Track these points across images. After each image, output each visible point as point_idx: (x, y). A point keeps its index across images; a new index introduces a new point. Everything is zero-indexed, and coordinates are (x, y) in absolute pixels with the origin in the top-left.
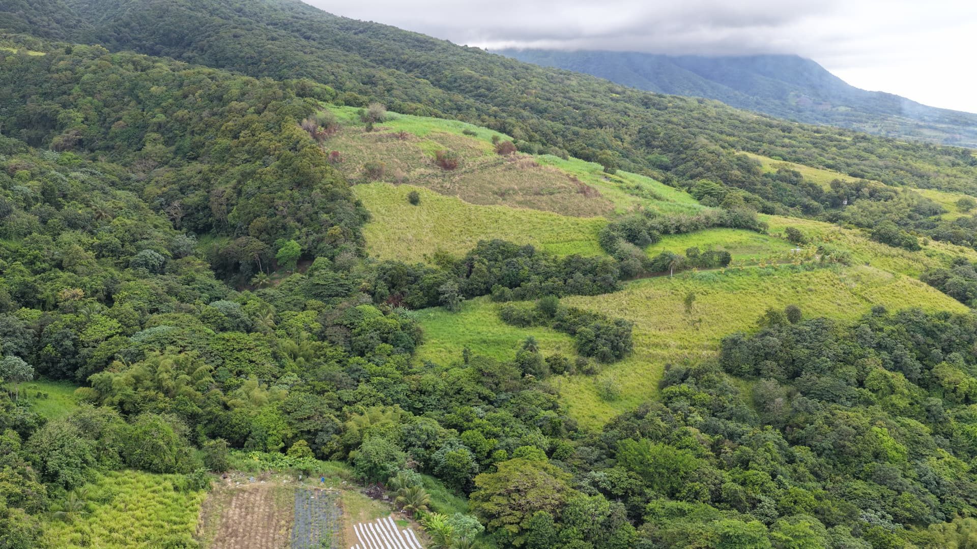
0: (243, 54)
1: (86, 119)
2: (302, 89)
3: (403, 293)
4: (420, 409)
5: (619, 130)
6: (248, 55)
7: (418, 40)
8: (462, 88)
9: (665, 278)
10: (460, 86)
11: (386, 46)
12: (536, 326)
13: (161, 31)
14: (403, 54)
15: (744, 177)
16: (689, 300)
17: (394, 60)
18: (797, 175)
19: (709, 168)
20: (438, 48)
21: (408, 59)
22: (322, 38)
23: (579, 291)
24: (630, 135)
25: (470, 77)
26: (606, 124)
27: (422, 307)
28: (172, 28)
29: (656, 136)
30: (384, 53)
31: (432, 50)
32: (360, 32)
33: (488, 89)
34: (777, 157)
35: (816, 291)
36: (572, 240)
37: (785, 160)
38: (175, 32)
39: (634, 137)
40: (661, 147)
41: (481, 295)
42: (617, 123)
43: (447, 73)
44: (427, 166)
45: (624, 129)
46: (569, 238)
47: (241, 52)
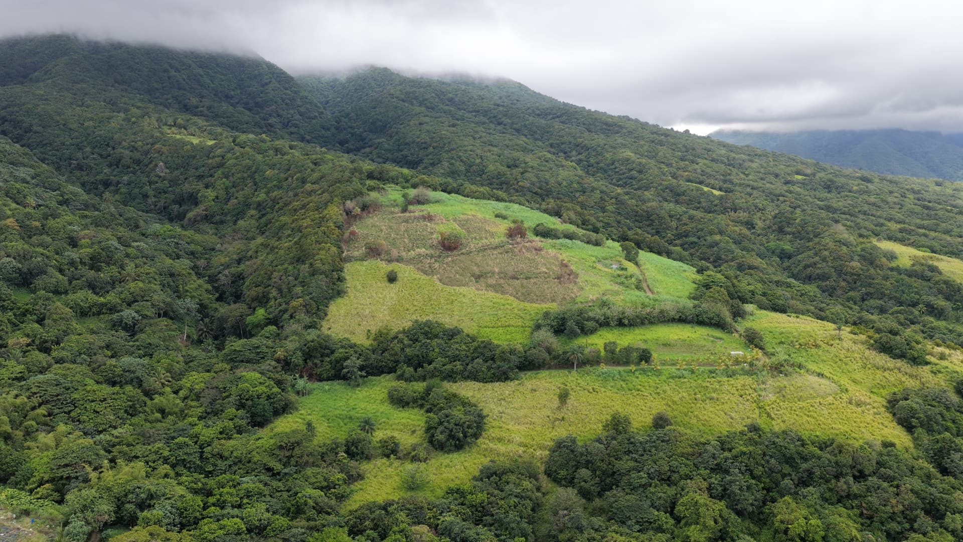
0: (419, 140)
1: (217, 197)
2: (381, 173)
3: (316, 365)
4: (210, 472)
5: (753, 215)
6: (423, 141)
7: (606, 124)
8: (617, 170)
9: (566, 372)
10: (615, 168)
11: (567, 130)
12: (413, 408)
13: (371, 121)
14: (580, 137)
15: (862, 270)
16: (563, 397)
17: (570, 143)
18: (933, 269)
19: (826, 258)
20: (625, 131)
21: (583, 142)
22: (513, 123)
23: (474, 377)
24: (764, 221)
25: (628, 160)
26: (741, 208)
27: (328, 379)
28: (379, 117)
29: (791, 222)
30: (563, 137)
31: (618, 133)
32: (558, 117)
33: (640, 172)
34: (924, 249)
35: (717, 399)
36: (509, 326)
37: (933, 251)
38: (381, 121)
39: (768, 222)
40: (793, 233)
41: (389, 373)
42: (753, 208)
43: (608, 156)
44: (432, 247)
45: (759, 214)
46: (507, 324)
47: (418, 138)
